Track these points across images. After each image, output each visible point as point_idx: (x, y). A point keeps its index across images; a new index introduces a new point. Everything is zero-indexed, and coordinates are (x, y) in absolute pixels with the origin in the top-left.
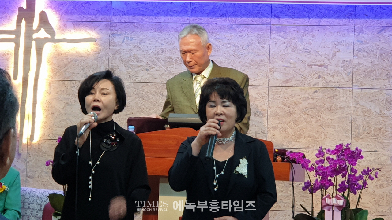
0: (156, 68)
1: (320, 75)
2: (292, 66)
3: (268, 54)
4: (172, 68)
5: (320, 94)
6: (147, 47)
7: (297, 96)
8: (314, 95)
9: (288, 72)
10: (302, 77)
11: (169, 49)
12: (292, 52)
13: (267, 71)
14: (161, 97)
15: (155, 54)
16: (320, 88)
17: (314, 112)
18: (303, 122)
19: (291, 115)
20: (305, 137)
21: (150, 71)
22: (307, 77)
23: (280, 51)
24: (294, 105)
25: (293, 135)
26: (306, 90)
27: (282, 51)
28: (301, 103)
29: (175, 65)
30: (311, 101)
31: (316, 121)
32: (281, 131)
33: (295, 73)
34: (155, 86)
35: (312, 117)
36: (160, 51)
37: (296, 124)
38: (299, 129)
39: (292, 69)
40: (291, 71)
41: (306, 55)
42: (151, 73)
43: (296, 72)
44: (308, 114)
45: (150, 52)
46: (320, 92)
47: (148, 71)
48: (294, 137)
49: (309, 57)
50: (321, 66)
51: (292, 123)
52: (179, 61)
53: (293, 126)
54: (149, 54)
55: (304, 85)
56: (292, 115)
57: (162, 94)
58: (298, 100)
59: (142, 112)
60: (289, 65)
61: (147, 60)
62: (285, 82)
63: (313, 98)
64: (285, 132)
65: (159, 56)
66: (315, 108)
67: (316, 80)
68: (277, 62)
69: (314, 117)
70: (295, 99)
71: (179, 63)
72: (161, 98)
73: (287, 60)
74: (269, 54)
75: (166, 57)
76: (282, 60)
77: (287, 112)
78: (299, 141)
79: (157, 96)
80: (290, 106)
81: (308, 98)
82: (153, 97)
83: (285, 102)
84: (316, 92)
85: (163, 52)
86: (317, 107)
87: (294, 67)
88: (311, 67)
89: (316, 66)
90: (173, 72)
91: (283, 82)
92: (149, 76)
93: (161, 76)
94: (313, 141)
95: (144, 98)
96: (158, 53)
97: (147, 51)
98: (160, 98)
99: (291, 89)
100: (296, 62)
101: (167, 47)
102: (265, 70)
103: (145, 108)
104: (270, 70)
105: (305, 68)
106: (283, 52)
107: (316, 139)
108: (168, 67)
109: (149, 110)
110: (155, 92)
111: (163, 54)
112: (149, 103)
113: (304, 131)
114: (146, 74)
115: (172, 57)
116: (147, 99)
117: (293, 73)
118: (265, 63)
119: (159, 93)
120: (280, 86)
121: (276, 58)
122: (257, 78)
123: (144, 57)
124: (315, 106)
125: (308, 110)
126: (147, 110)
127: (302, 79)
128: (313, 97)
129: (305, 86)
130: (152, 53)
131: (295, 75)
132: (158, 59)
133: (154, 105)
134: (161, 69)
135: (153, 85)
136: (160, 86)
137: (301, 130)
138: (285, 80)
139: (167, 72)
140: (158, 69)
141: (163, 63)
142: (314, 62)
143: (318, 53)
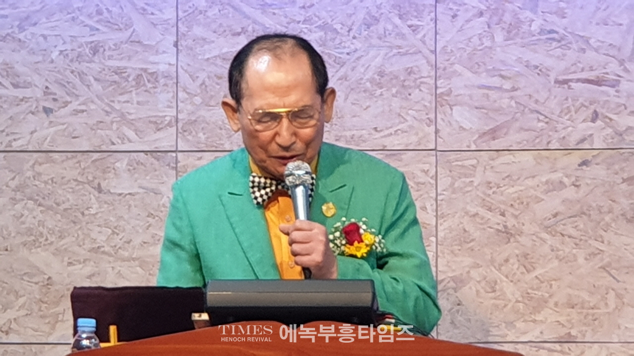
0: (74, 105)
1: (595, 112)
2: (507, 85)
3: (431, 51)
4: (128, 102)
5: (597, 171)
6: (45, 37)
7: (527, 178)
8: (579, 173)
9: (497, 105)
10: (541, 118)
11: (115, 45)
12: (505, 40)
13: (430, 102)
14: (96, 193)
15: (72, 61)
16: (597, 152)
17: (582, 226)
18: (549, 260)
19: (509, 240)
20: (556, 304)
21: (56, 113)
22: (555, 117)
23: (469, 39)
24: (517, 206)
25: (518, 301)
26: (555, 159)
27: (475, 40)
28: (539, 200)
29: (137, 94)
30: (570, 193)
31: (590, 255)
32: (482, 291)
33: (518, 108)
34: (75, 160)
35: (577, 241)
36: (87, 51)
37: (529, 267)
38: (537, 281)
39: (507, 95)
40: (505, 102)
41: (549, 49)
42: (61, 121)
43: (521, 104)
44: (564, 233)
45: (55, 55)
46: (597, 164)
47: (51, 115)
48: (521, 307)
49: (558, 57)
50: (598, 82)
51: (514, 265)
52: (149, 81)
53: (518, 273)
54: (52, 62)
55: (549, 143)
56: (512, 240)
57: (99, 184)
58: (532, 192)
59: (37, 244)
60: (496, 81)
61: (47, 80)
62: (486, 138)
63: (578, 183)
64: (494, 291)
65: (84, 67)
66: (584, 213)
67: (584, 128)
68: (460, 75)
69: (582, 242)
70: (522, 188)
71: (149, 85)
72: (97, 198)
73: (491, 67)
74: (434, 49)
75: (106, 69)
76: (476, 66)
77: (498, 231)
78: (537, 319)
79: (82, 192)
80: (504, 211)
81: (561, 182)
82: (68, 196)
83: (488, 199)
84: (584, 163)
85: (95, 51)
86: (592, 213)
87: (514, 89)
88: (566, 86)
89: (583, 83)
90: (132, 117)
91: (479, 137)
92: (52, 130)
93: (92, 129)
94: (582, 317)
95: (41, 199)
96: (79, 55)
97: (45, 50)
98: (93, 200)
99: (507, 158)
100: (519, 74)
101: (110, 37)
102: (423, 99)
103: (45, 231)
104: (438, 99)
105: (549, 90)
106: (478, 42)
107: (591, 311)
108: (113, 101)
109: (60, 237)
110: (76, 180)
111: (96, 59)
112: (59, 217)
113: (553, 286)
114: (46, 124)
115: (125, 68)
116: (50, 203)
117: (512, 107)
118: (422, 77)
119: (89, 183)
120: (473, 147)
121: (456, 61)
122: (399, 127)
123: (37, 71)
124: (585, 208)
125: (563, 222)
126: (52, 239)
127: (541, 124)
128: (577, 180)
129: (551, 146)
130: (62, 57)
131: (519, 115)
132: (81, 75)
133: (74, 223)
134: (93, 107)
135: (68, 158)
136: (90, 161)
137: (544, 285)
138: (487, 128)
139: (112, 116)
140: (83, 107)
141: (97, 87)
142: (575, 72)
143: (588, 42)
